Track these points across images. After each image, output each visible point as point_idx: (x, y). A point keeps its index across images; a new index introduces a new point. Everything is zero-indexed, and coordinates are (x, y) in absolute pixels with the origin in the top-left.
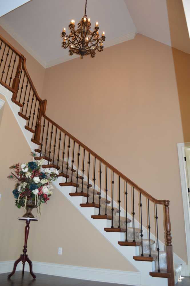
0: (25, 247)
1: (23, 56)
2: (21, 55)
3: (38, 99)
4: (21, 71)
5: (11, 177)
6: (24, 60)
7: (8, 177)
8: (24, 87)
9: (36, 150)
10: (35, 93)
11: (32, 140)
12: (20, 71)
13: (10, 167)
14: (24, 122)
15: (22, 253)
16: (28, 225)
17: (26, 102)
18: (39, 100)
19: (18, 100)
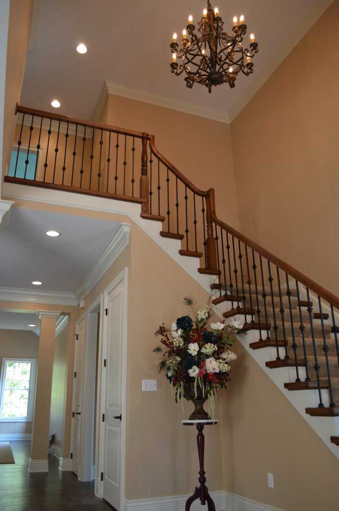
0: (202, 473)
1: (147, 135)
2: (141, 135)
3: (196, 192)
4: (149, 160)
5: (158, 350)
6: (152, 140)
7: (154, 351)
8: (164, 184)
9: (214, 287)
10: (188, 185)
11: (201, 271)
12: (147, 163)
13: (156, 333)
14: (177, 244)
15: (199, 485)
16: (202, 433)
17: (173, 209)
18: (199, 194)
19: (155, 212)
